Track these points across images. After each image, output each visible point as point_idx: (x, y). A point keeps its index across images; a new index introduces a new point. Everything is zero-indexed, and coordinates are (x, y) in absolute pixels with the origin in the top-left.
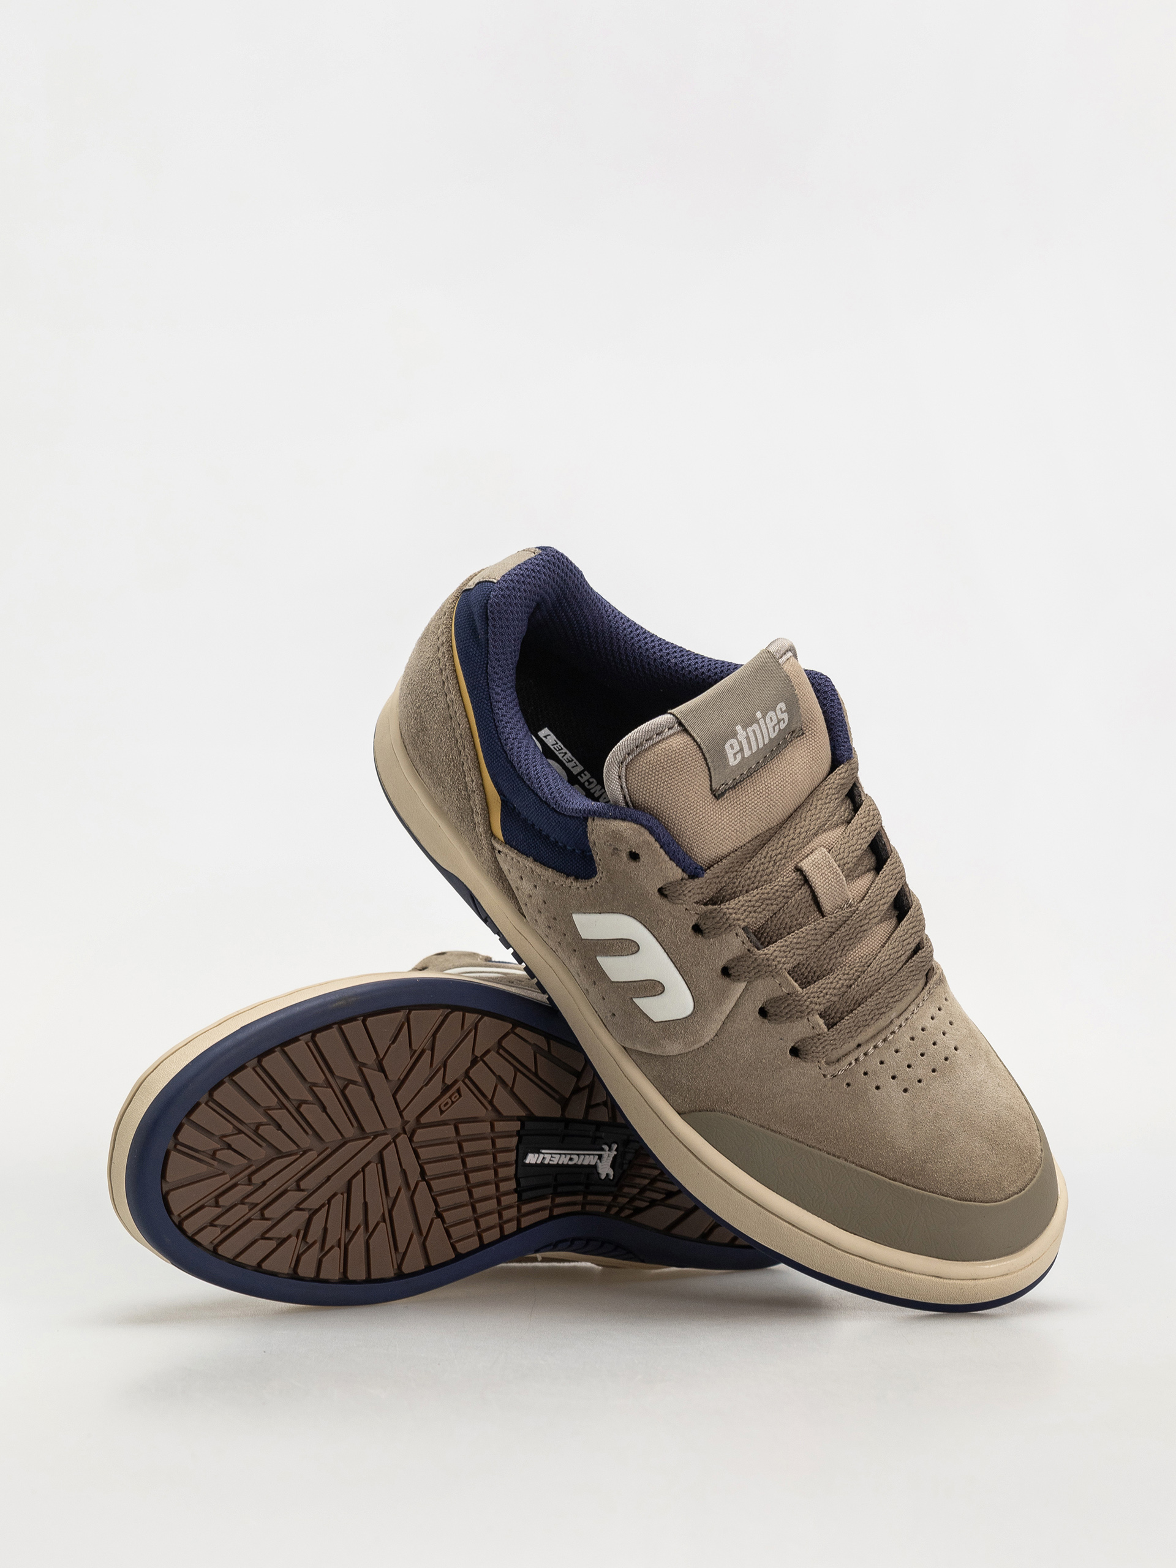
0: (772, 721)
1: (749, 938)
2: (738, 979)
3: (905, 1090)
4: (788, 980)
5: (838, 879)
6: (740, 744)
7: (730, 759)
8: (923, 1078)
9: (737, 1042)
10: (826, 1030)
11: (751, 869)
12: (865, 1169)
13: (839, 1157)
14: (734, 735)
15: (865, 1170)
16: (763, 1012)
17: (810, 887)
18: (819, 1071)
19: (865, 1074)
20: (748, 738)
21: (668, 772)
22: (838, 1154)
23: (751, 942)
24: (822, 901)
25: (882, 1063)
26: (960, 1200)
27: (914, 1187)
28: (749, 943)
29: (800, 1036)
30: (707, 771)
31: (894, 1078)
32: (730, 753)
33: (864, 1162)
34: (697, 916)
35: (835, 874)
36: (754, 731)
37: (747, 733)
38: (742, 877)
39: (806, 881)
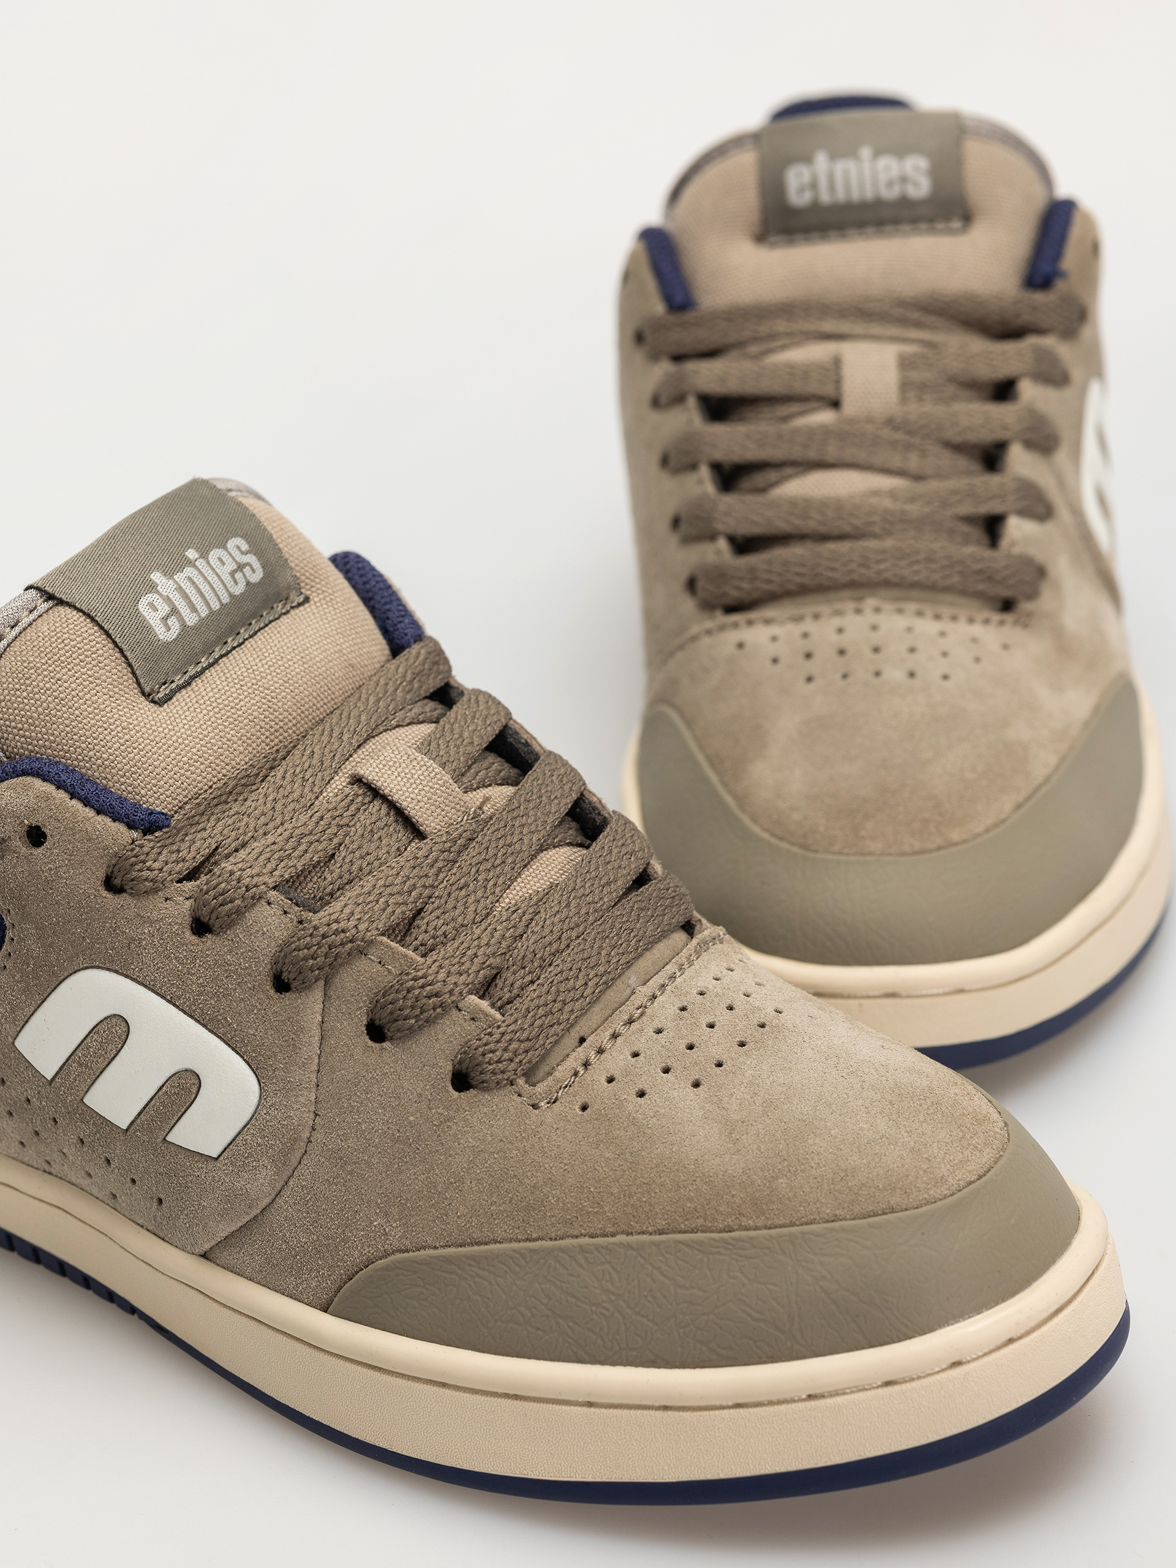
0: (223, 564)
1: (291, 900)
2: (306, 987)
3: (696, 1085)
4: (391, 948)
5: (432, 775)
6: (168, 600)
7: (157, 629)
8: (724, 1058)
9: (353, 1107)
10: (498, 1016)
11: (261, 801)
12: (668, 1234)
13: (613, 1235)
14: (152, 587)
15: (670, 1236)
16: (376, 1032)
17: (385, 799)
18: (519, 1099)
19: (610, 1080)
20: (180, 589)
21: (45, 673)
22: (610, 1229)
23: (297, 904)
24: (412, 813)
25: (636, 1055)
26: (865, 1218)
27: (770, 1228)
28: (297, 908)
29: (456, 1045)
30: (118, 655)
31: (666, 1071)
32: (154, 619)
33: (661, 1223)
34: (188, 903)
35: (425, 768)
36: (190, 579)
37: (176, 582)
38: (249, 816)
39: (375, 793)
